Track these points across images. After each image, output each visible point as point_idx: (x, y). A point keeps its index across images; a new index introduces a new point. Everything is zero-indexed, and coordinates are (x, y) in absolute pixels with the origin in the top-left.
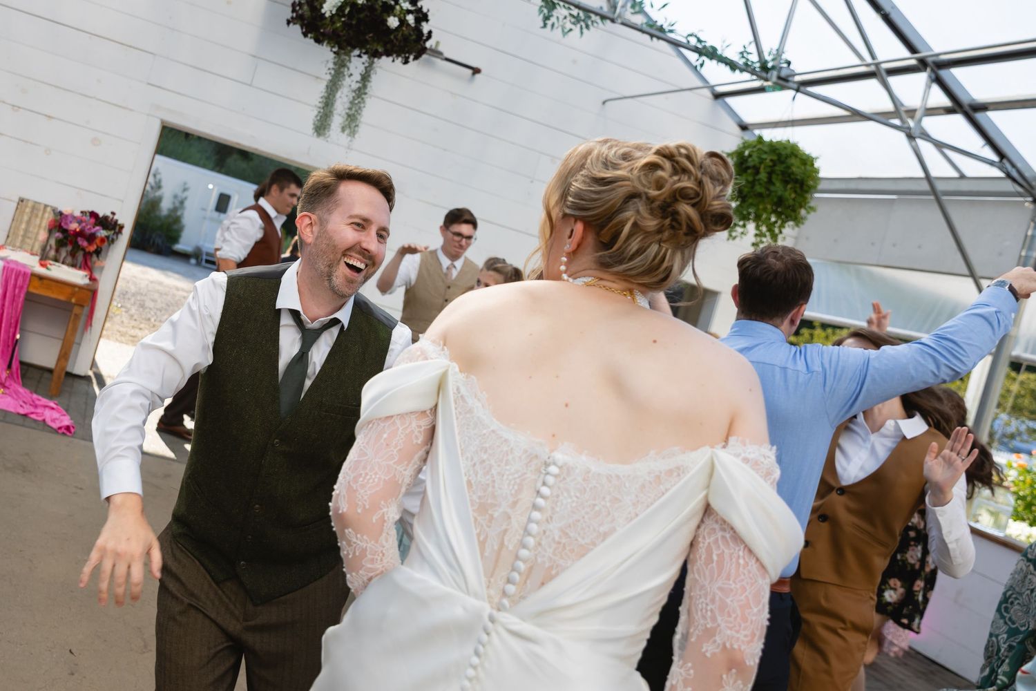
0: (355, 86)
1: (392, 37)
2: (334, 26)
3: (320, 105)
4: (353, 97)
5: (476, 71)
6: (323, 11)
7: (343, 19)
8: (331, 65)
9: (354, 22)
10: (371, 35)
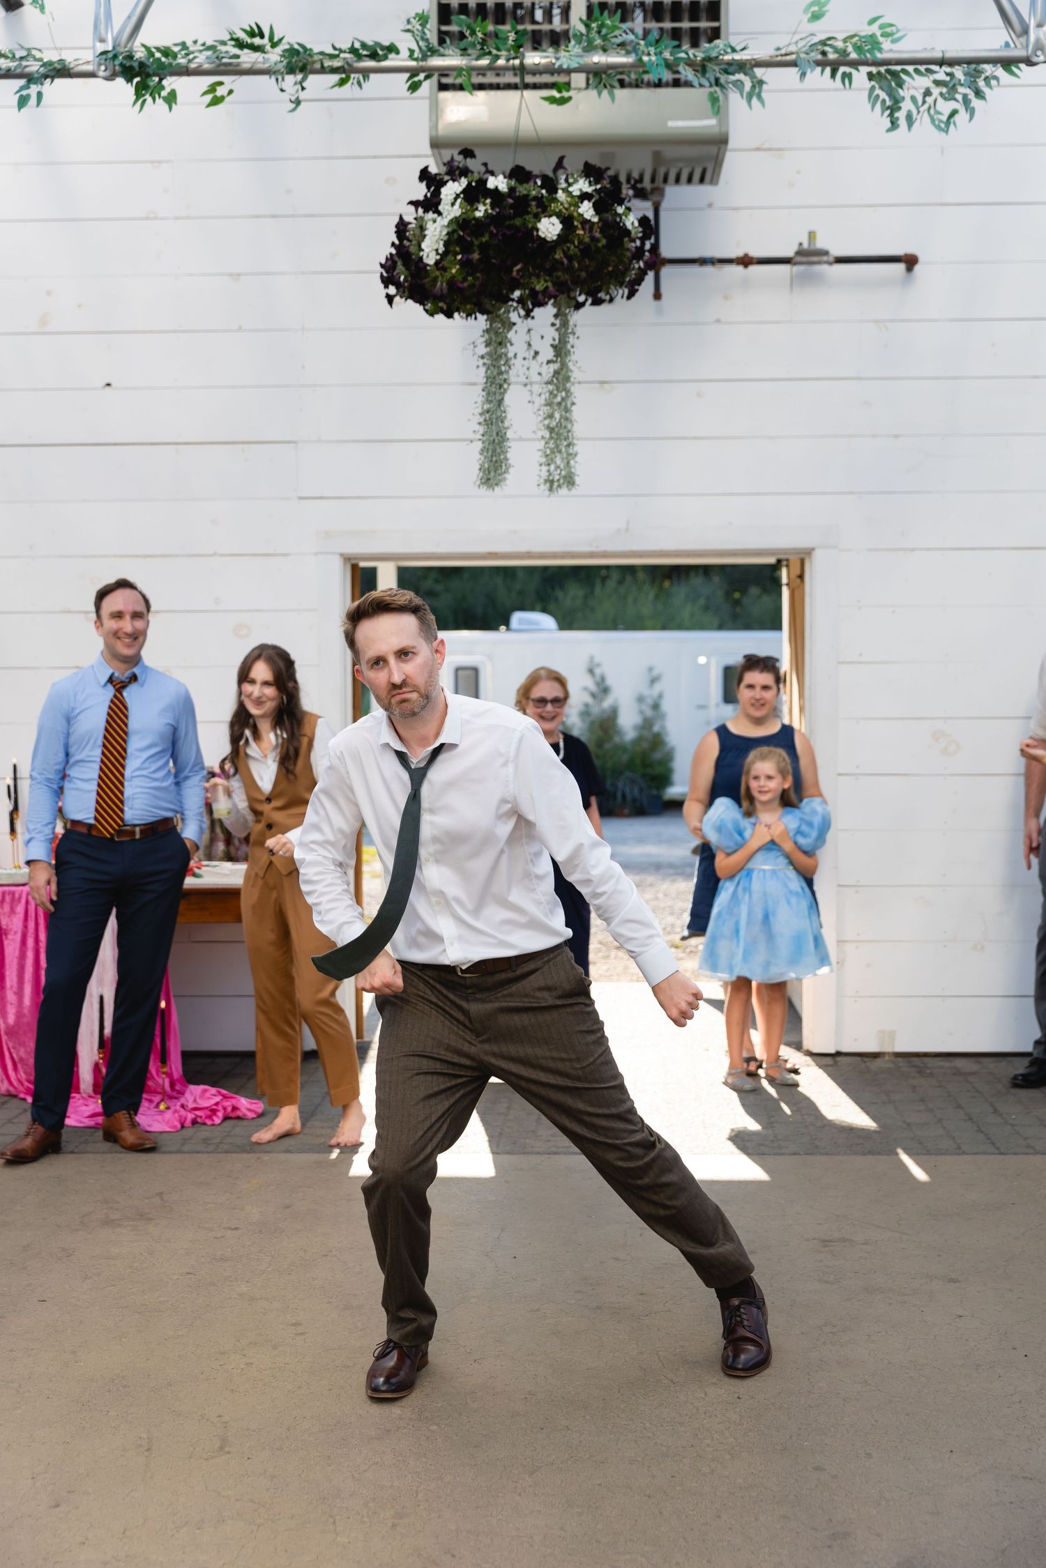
2: (448, 277)
3: (482, 429)
5: (910, 262)
7: (459, 257)
9: (476, 256)
10: (518, 267)
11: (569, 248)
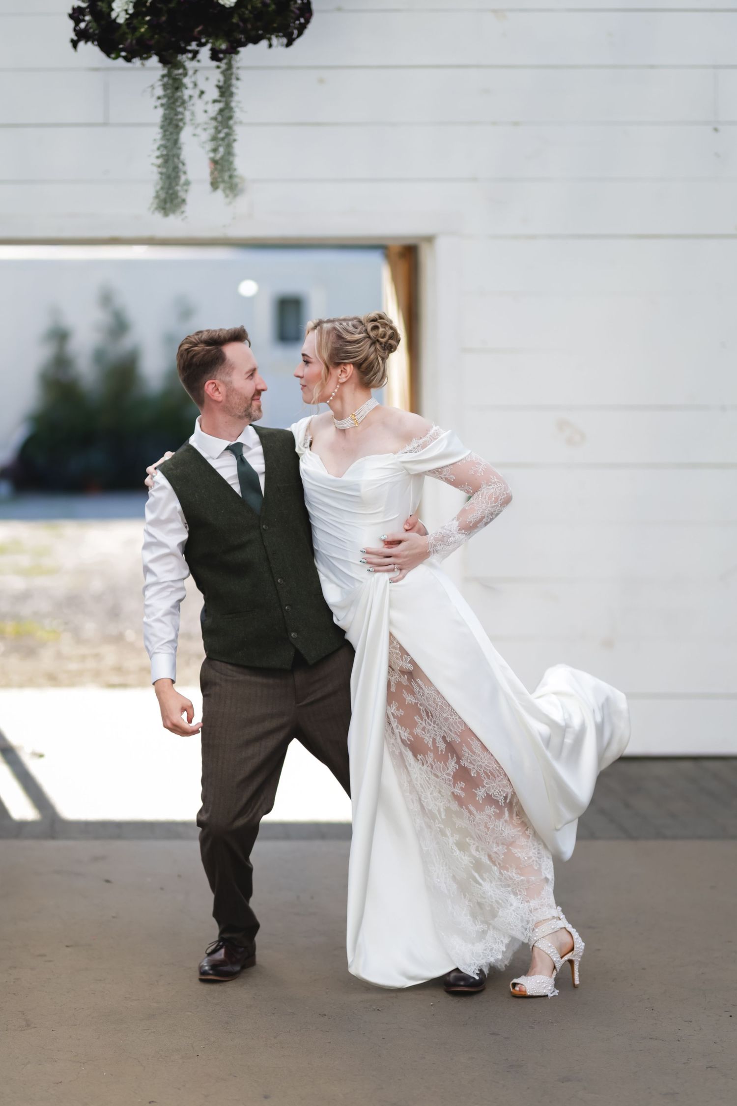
0: (214, 109)
1: (235, 20)
2: (137, 34)
3: (160, 161)
4: (216, 128)
6: (114, 15)
7: (148, 18)
8: (160, 91)
9: (164, 18)
10: (199, 29)
11: (244, 13)
